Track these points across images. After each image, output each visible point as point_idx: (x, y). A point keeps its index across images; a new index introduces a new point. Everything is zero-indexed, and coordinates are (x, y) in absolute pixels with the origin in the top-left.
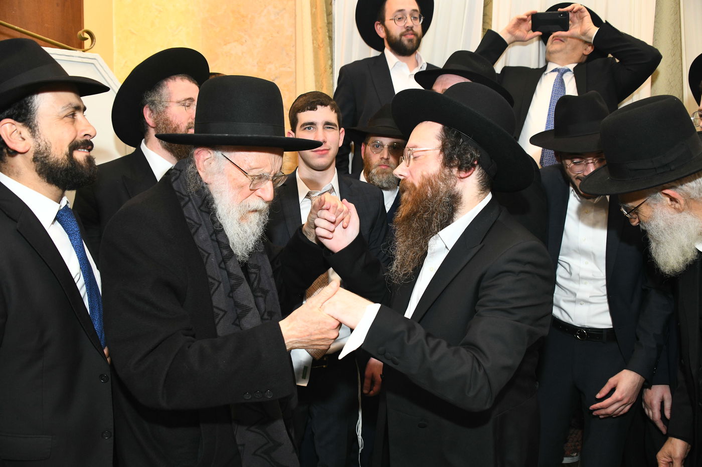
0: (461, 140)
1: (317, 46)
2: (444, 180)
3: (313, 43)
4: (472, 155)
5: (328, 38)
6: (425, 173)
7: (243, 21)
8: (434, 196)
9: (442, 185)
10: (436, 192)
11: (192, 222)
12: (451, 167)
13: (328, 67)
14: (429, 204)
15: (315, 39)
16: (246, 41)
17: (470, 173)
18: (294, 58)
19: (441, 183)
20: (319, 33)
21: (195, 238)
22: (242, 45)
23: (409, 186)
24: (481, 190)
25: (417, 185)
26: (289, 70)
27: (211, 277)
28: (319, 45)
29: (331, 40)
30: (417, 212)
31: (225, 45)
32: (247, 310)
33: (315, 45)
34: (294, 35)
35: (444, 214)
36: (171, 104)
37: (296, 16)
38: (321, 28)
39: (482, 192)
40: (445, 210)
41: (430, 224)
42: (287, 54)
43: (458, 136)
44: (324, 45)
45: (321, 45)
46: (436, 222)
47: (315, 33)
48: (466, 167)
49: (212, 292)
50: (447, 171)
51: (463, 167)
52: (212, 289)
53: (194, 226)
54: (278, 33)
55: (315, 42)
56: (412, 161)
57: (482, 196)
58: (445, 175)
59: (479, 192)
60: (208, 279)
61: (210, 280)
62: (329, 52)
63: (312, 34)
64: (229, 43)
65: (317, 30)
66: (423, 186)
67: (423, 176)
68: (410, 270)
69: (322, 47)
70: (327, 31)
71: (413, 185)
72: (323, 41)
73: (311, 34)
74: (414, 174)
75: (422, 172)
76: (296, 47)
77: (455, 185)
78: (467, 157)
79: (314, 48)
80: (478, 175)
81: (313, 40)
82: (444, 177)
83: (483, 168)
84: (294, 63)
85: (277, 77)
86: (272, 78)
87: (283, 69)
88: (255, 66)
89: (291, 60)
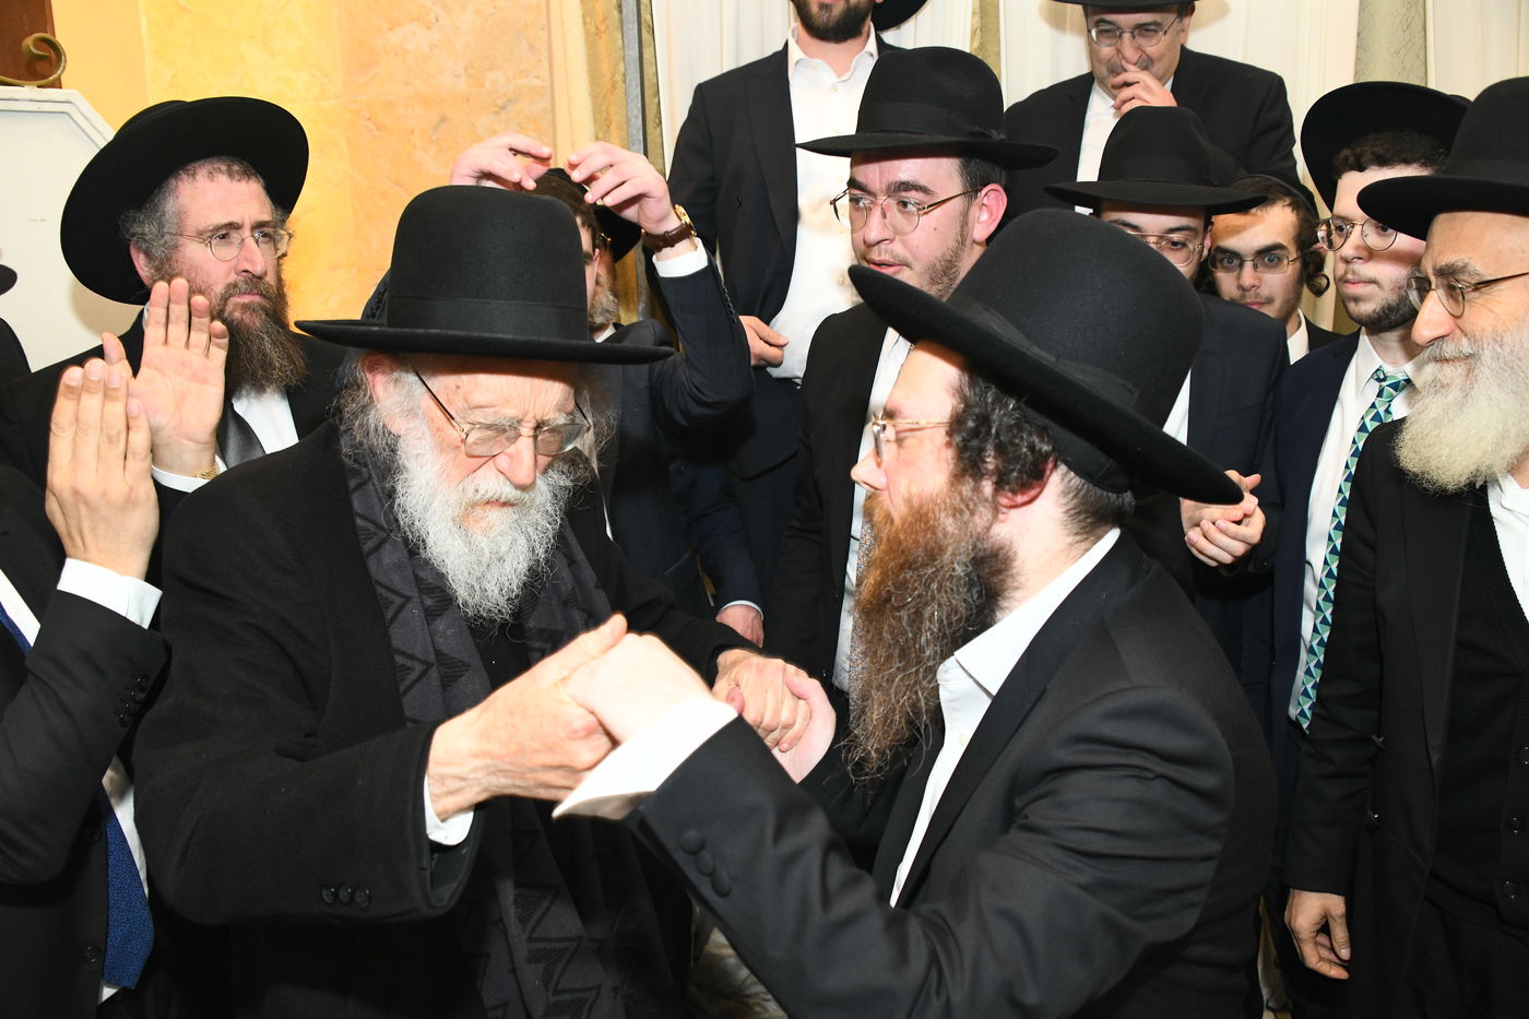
1: (593, 30)
2: (956, 512)
3: (585, 23)
5: (615, 10)
8: (930, 557)
9: (951, 527)
11: (370, 526)
12: (978, 477)
13: (619, 78)
16: (437, 20)
17: (1031, 494)
18: (546, 54)
21: (372, 563)
22: (429, 29)
23: (879, 516)
25: (896, 519)
26: (538, 82)
27: (403, 654)
28: (597, 28)
31: (391, 29)
33: (589, 26)
34: (544, 5)
36: (182, 240)
42: (532, 47)
44: (607, 27)
45: (602, 28)
49: (402, 688)
50: (965, 488)
52: (404, 680)
53: (375, 534)
55: (588, 20)
56: (891, 450)
58: (963, 499)
60: (393, 660)
61: (399, 660)
64: (399, 25)
67: (909, 500)
69: (604, 32)
72: (605, 19)
73: (579, 3)
74: (892, 489)
76: (549, 30)
77: (989, 529)
79: (587, 33)
80: (1065, 494)
81: (584, 17)
82: (958, 502)
83: (1079, 474)
84: (547, 67)
85: (510, 101)
86: (500, 102)
87: (523, 81)
88: (458, 76)
89: (540, 61)
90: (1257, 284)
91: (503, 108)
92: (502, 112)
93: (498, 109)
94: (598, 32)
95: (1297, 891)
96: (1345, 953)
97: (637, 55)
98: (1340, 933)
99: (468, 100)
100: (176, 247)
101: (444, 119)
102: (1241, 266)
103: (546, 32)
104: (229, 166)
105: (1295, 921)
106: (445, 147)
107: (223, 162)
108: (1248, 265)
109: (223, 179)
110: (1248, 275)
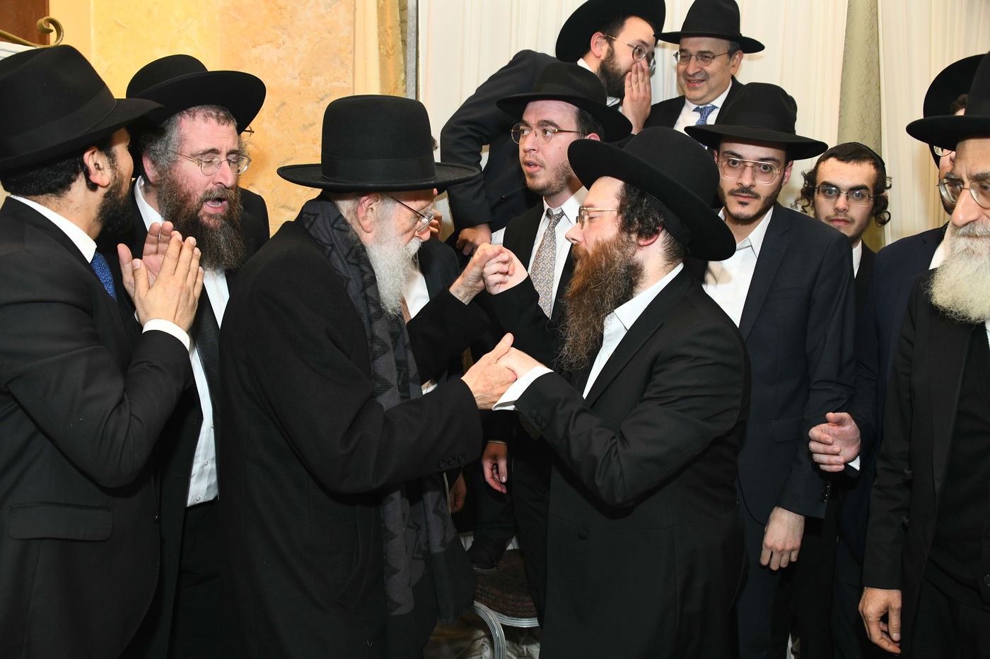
0: (645, 201)
1: (385, 53)
2: (621, 248)
3: (380, 49)
4: (655, 220)
5: (401, 43)
6: (600, 239)
7: (281, 14)
8: (608, 266)
9: (618, 253)
10: (610, 262)
12: (630, 233)
13: (400, 83)
14: (602, 276)
15: (382, 43)
16: (284, 43)
17: (652, 241)
18: (351, 68)
19: (617, 252)
20: (389, 35)
22: (278, 48)
23: (581, 253)
24: (669, 260)
25: (590, 252)
26: (344, 85)
28: (387, 52)
29: (405, 44)
30: (589, 285)
31: (253, 47)
32: (387, 386)
33: (382, 51)
34: (352, 37)
35: (620, 288)
36: (180, 158)
37: (355, 10)
38: (391, 28)
39: (669, 262)
40: (623, 284)
41: (603, 300)
42: (342, 63)
43: (641, 196)
44: (395, 52)
45: (391, 52)
46: (609, 297)
47: (382, 34)
48: (648, 233)
50: (625, 237)
51: (643, 232)
54: (330, 33)
55: (382, 47)
56: (586, 224)
57: (671, 266)
58: (623, 242)
59: (665, 263)
62: (402, 62)
63: (379, 36)
64: (259, 45)
65: (386, 31)
66: (596, 254)
67: (597, 243)
68: (584, 355)
69: (393, 54)
70: (399, 32)
71: (586, 252)
72: (393, 47)
73: (377, 36)
74: (587, 240)
75: (596, 238)
76: (354, 54)
77: (634, 255)
78: (649, 221)
79: (381, 55)
80: (664, 242)
81: (379, 45)
82: (621, 243)
83: (671, 234)
84: (351, 76)
85: (326, 95)
86: (320, 96)
87: (335, 84)
88: (295, 78)
89: (347, 72)
90: (847, 208)
91: (322, 99)
92: (322, 102)
93: (318, 100)
94: (388, 55)
95: (869, 589)
96: (896, 636)
97: (414, 67)
98: (895, 621)
99: (300, 93)
100: (175, 161)
101: (283, 104)
102: (838, 196)
103: (352, 55)
104: (218, 113)
105: (867, 608)
106: (283, 121)
107: (214, 110)
108: (843, 196)
109: (213, 121)
110: (841, 202)
